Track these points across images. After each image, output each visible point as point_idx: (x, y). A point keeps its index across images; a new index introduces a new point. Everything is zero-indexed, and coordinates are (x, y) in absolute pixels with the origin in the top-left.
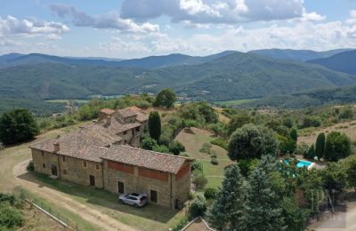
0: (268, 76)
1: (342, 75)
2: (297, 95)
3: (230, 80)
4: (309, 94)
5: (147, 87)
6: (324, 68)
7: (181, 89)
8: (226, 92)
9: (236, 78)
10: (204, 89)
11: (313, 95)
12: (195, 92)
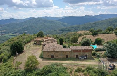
0: (46, 25)
1: (66, 24)
2: (55, 30)
3: (34, 27)
4: (59, 30)
5: (2, 31)
6: (61, 22)
7: (16, 31)
8: (33, 31)
9: (36, 26)
10: (25, 30)
11: (60, 30)
12: (22, 32)
